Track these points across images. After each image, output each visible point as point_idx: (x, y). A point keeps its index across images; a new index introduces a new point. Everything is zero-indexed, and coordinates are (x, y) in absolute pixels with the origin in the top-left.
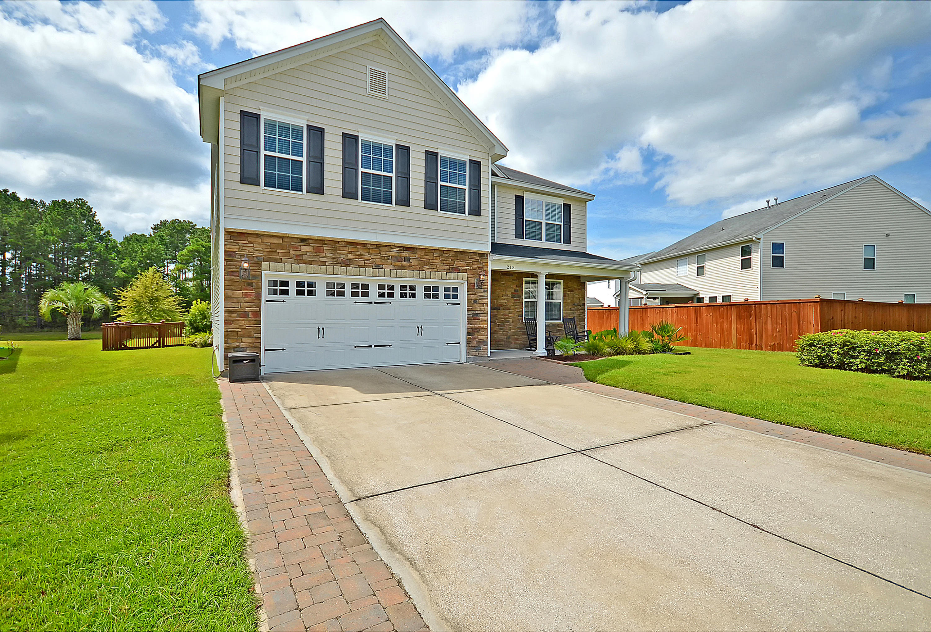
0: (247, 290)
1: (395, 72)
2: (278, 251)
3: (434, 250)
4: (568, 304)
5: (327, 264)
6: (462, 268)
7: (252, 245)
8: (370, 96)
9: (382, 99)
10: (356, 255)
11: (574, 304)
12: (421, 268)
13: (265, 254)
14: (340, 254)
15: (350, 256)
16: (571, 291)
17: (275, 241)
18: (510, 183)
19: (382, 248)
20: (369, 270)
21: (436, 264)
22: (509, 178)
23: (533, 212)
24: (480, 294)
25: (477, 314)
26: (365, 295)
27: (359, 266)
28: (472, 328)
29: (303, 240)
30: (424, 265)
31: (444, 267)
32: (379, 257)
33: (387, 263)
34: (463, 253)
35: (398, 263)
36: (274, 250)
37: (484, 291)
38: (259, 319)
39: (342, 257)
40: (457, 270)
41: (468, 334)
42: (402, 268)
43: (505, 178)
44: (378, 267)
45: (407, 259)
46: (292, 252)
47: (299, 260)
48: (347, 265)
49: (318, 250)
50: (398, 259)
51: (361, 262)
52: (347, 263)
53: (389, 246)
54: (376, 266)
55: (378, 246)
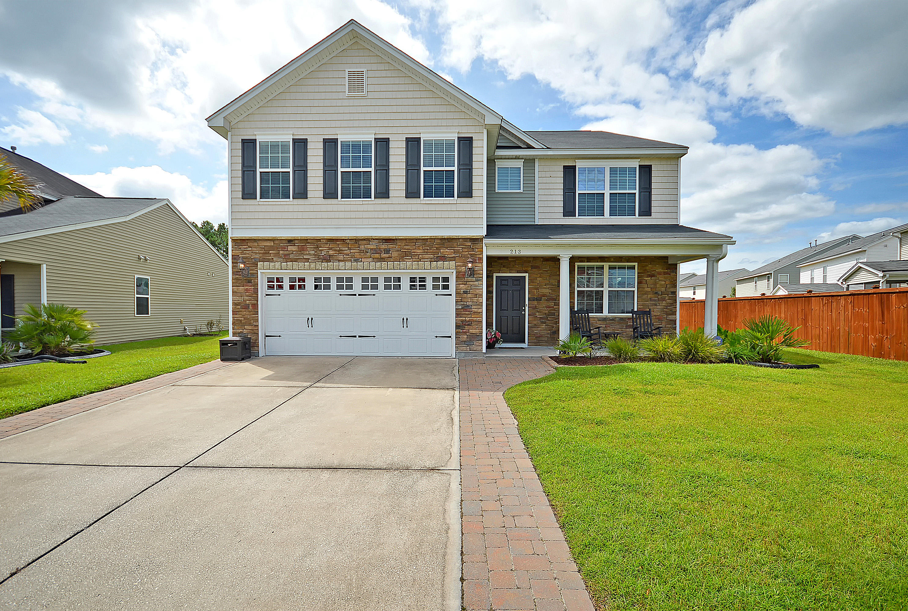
0: (247, 286)
1: (374, 67)
2: (270, 252)
3: (416, 239)
4: (646, 293)
5: (310, 261)
6: (449, 256)
7: (251, 249)
8: (349, 98)
9: (361, 98)
10: (336, 250)
11: (656, 293)
12: (402, 258)
13: (261, 255)
14: (321, 250)
15: (331, 252)
16: (652, 276)
17: (268, 244)
18: (550, 153)
19: (360, 242)
20: (348, 264)
21: (418, 254)
22: (548, 148)
23: (590, 183)
24: (471, 283)
25: (468, 306)
26: (350, 287)
27: (339, 261)
28: (462, 321)
29: (290, 241)
30: (404, 256)
31: (427, 256)
32: (357, 251)
33: (366, 257)
34: (450, 240)
35: (377, 256)
36: (267, 252)
37: (477, 281)
38: (257, 310)
39: (323, 253)
40: (443, 258)
41: (457, 327)
42: (382, 260)
43: (543, 148)
44: (356, 261)
45: (387, 251)
46: (281, 252)
47: (287, 258)
48: (328, 261)
49: (302, 249)
50: (377, 251)
51: (341, 257)
52: (328, 259)
53: (368, 240)
54: (354, 260)
55: (357, 241)
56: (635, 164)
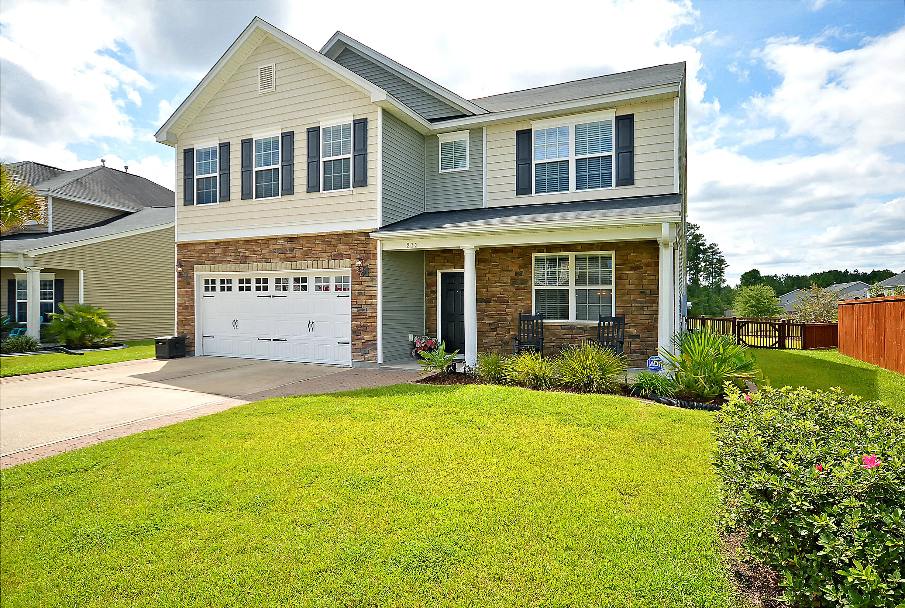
0: (187, 288)
1: (281, 59)
2: (203, 255)
3: (316, 236)
4: (628, 292)
5: (231, 263)
6: (345, 253)
7: (189, 253)
8: (262, 95)
9: (270, 93)
10: (251, 252)
11: (642, 292)
12: (303, 258)
13: (196, 258)
14: (240, 252)
15: (247, 254)
16: (636, 268)
17: (203, 247)
18: (492, 118)
19: (270, 242)
20: (260, 265)
21: (318, 252)
22: (490, 113)
23: (550, 149)
24: (366, 283)
25: (363, 309)
26: (265, 288)
27: (254, 262)
28: (358, 326)
29: (217, 244)
30: (306, 255)
31: (324, 255)
32: (267, 251)
33: (274, 257)
34: (346, 235)
35: (283, 255)
36: (201, 255)
37: (371, 280)
38: (193, 311)
39: (241, 254)
40: (340, 256)
41: (353, 333)
42: (287, 259)
43: (485, 114)
44: (266, 261)
45: (292, 250)
46: (210, 255)
47: (215, 261)
48: (245, 262)
49: (225, 251)
50: (283, 251)
51: (254, 258)
52: (244, 260)
53: (275, 239)
54: (265, 261)
55: (267, 241)
56: (610, 116)
